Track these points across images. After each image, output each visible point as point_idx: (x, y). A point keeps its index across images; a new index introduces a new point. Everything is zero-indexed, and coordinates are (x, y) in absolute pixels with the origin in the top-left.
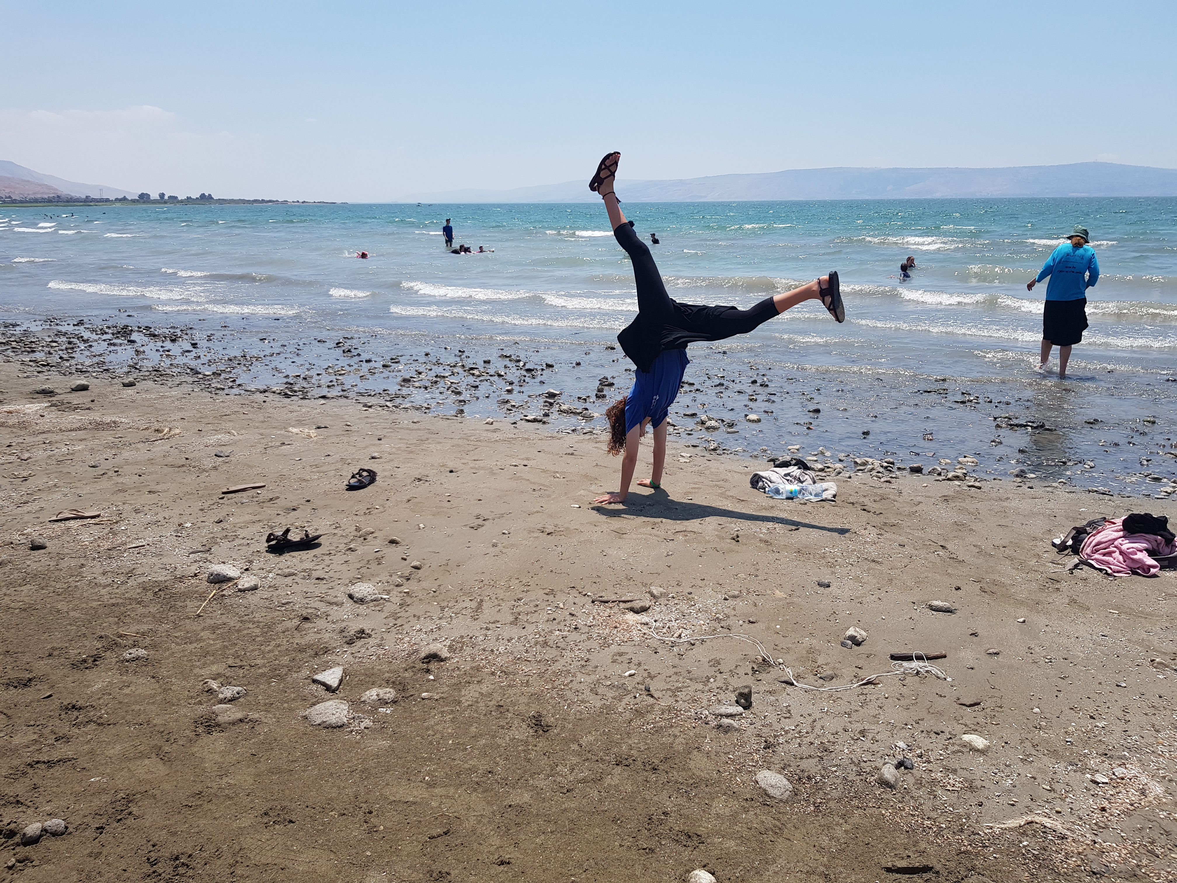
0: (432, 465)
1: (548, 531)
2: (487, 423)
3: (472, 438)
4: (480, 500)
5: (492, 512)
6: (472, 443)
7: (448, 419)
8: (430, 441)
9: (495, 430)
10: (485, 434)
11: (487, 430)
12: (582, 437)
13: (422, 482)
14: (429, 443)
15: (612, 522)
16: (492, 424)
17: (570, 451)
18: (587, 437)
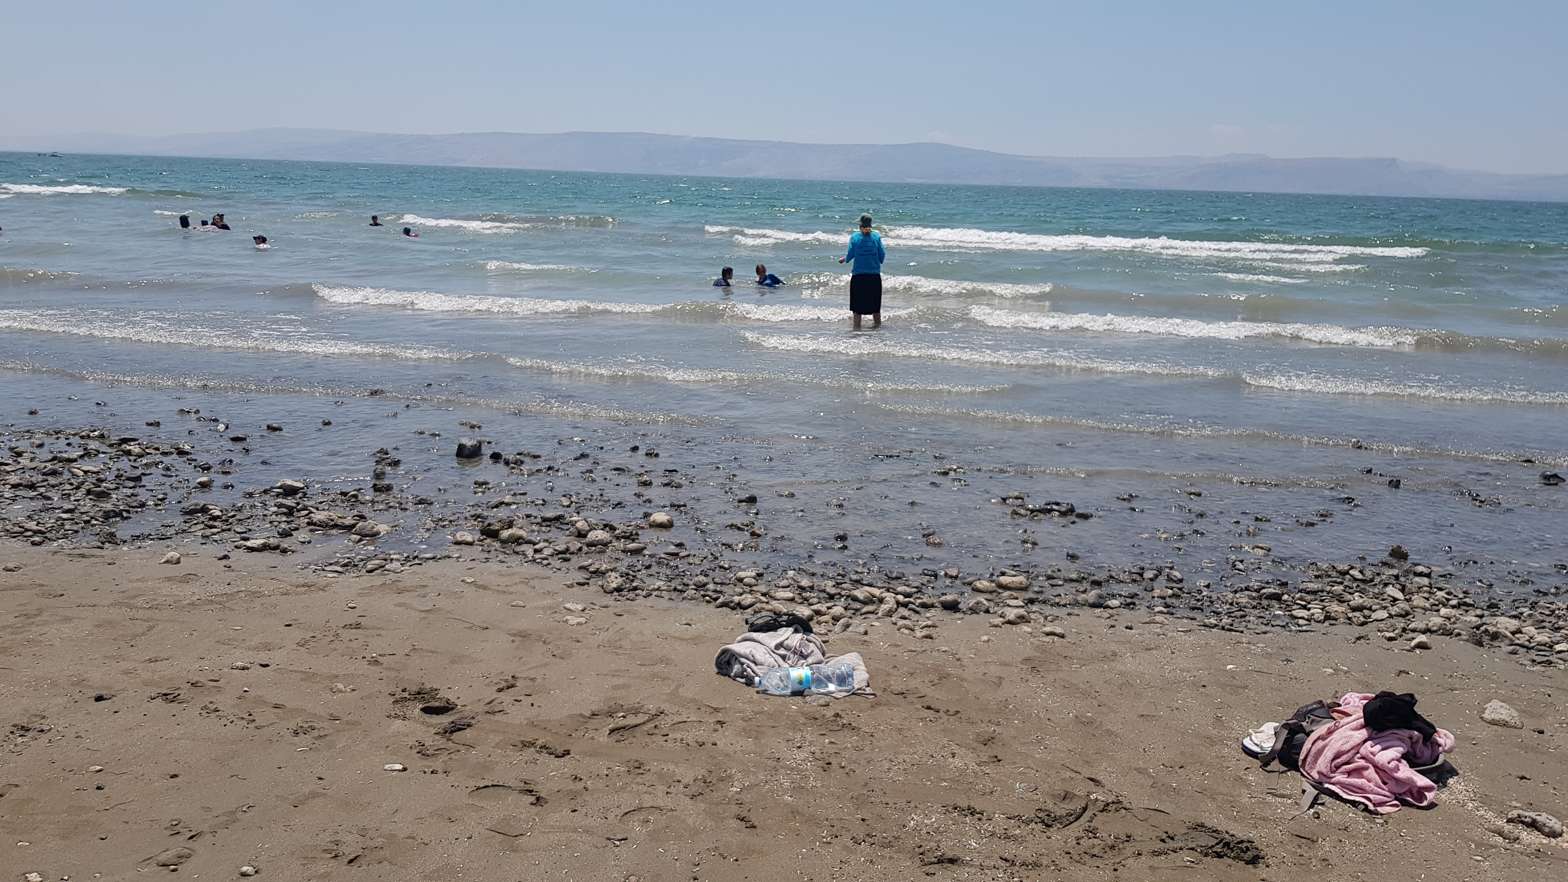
0: (54, 684)
1: (350, 851)
2: (167, 562)
3: (139, 601)
4: (174, 776)
5: (208, 809)
6: (140, 614)
7: (83, 556)
8: (44, 617)
9: (187, 579)
10: (166, 589)
11: (169, 579)
12: (367, 581)
13: (30, 734)
14: (46, 623)
15: (483, 804)
16: (178, 562)
17: (351, 618)
18: (377, 579)
